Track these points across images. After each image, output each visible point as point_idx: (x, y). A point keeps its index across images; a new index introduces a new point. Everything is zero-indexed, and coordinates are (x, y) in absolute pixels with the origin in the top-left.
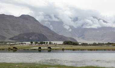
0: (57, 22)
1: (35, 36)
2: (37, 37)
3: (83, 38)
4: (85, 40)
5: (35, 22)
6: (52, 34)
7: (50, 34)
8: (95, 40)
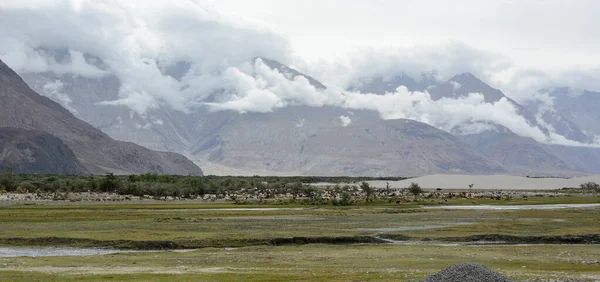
0: (91, 81)
1: (20, 146)
2: (28, 151)
3: (218, 157)
4: (227, 164)
5: (5, 78)
6: (86, 138)
7: (78, 138)
8: (273, 164)
